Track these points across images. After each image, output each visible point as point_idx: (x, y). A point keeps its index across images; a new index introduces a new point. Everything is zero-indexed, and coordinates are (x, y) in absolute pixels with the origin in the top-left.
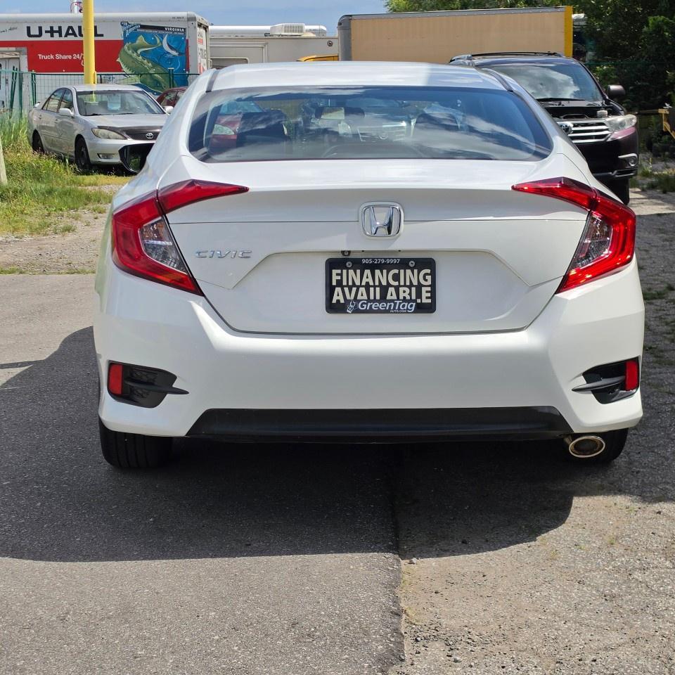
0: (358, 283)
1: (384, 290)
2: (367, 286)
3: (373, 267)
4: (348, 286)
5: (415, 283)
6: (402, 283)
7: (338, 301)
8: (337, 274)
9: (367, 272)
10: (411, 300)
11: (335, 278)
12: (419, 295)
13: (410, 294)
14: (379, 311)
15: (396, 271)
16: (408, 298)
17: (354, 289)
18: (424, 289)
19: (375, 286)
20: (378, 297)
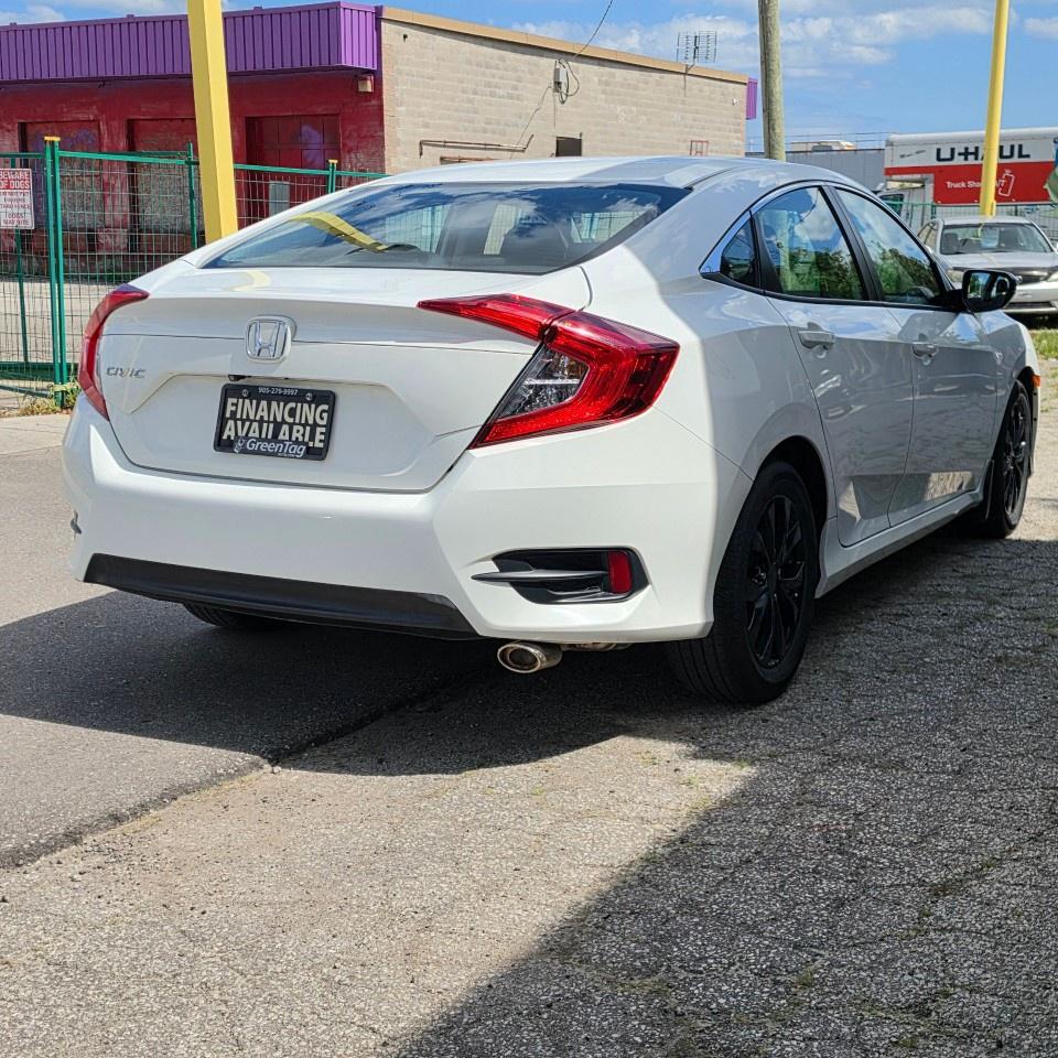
0: (252, 418)
1: (278, 426)
2: (261, 421)
3: (269, 398)
4: (241, 419)
5: (311, 422)
6: (297, 421)
7: (229, 437)
8: (233, 404)
9: (264, 403)
10: (303, 443)
11: (230, 408)
12: (312, 438)
13: (303, 435)
14: (267, 454)
15: (293, 405)
16: (301, 439)
17: (247, 424)
18: (319, 430)
19: (269, 422)
20: (270, 436)
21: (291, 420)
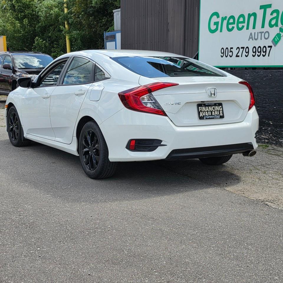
0: (205, 111)
1: (212, 112)
2: (207, 111)
4: (203, 111)
5: (218, 110)
7: (201, 116)
8: (200, 108)
9: (207, 107)
10: (218, 115)
11: (200, 109)
12: (220, 114)
13: (218, 113)
14: (211, 118)
15: (213, 107)
16: (217, 114)
17: (205, 112)
18: (221, 112)
19: (209, 111)
20: (210, 114)
21: (214, 110)
